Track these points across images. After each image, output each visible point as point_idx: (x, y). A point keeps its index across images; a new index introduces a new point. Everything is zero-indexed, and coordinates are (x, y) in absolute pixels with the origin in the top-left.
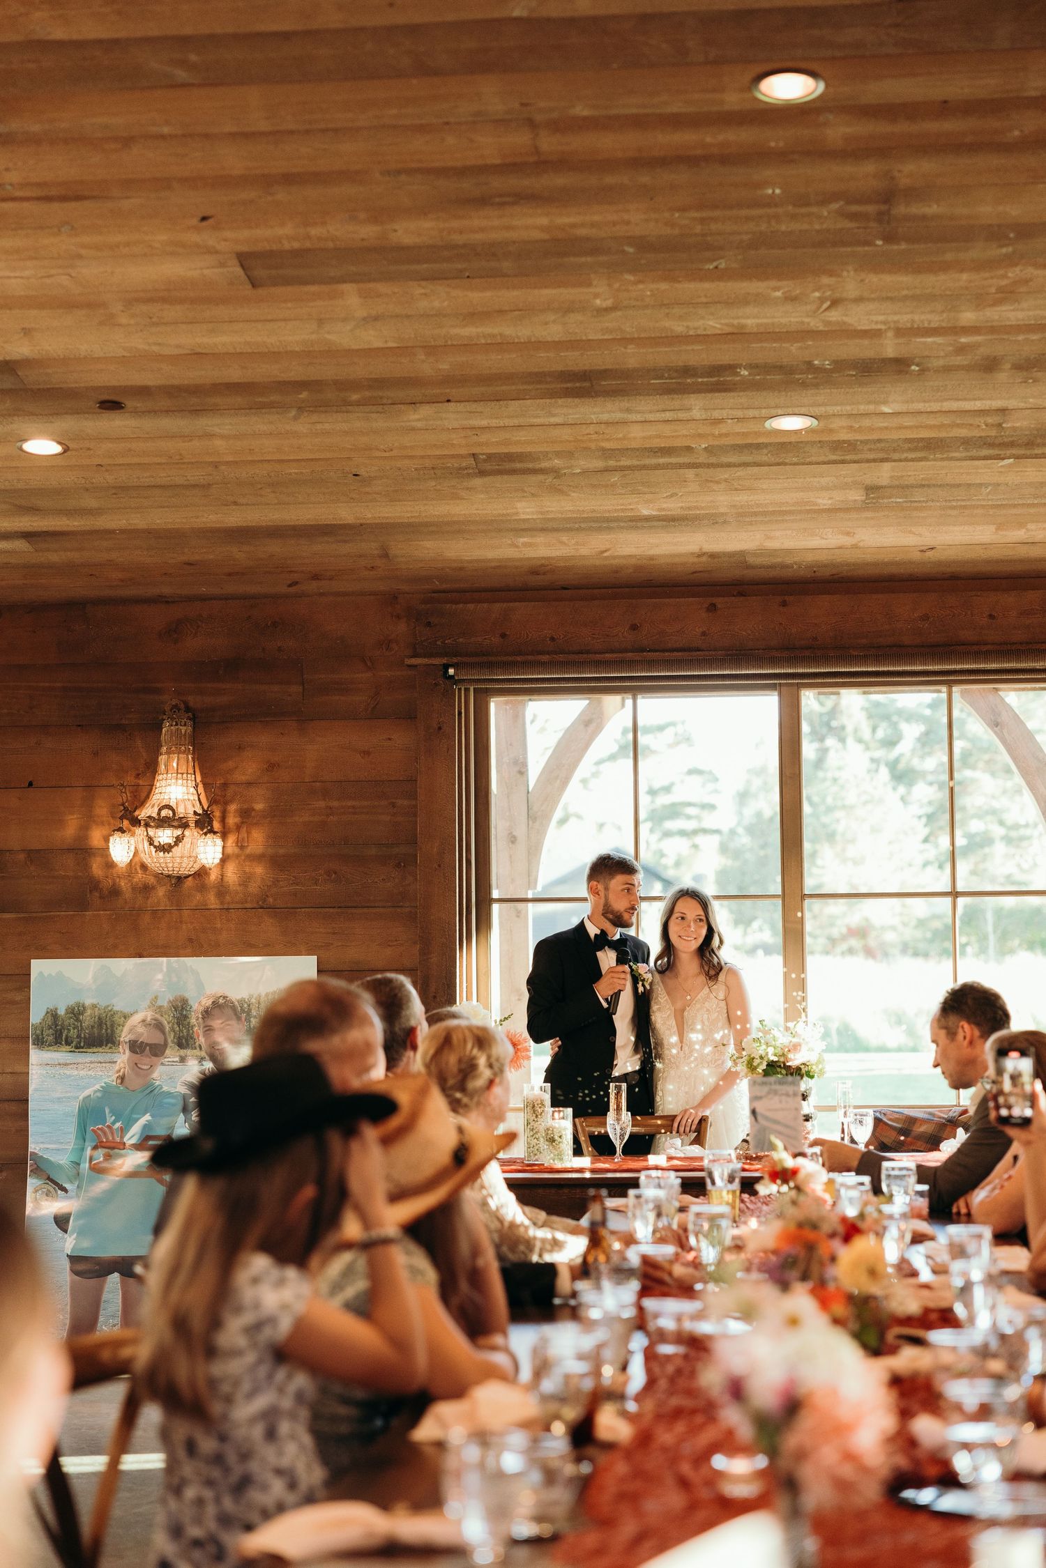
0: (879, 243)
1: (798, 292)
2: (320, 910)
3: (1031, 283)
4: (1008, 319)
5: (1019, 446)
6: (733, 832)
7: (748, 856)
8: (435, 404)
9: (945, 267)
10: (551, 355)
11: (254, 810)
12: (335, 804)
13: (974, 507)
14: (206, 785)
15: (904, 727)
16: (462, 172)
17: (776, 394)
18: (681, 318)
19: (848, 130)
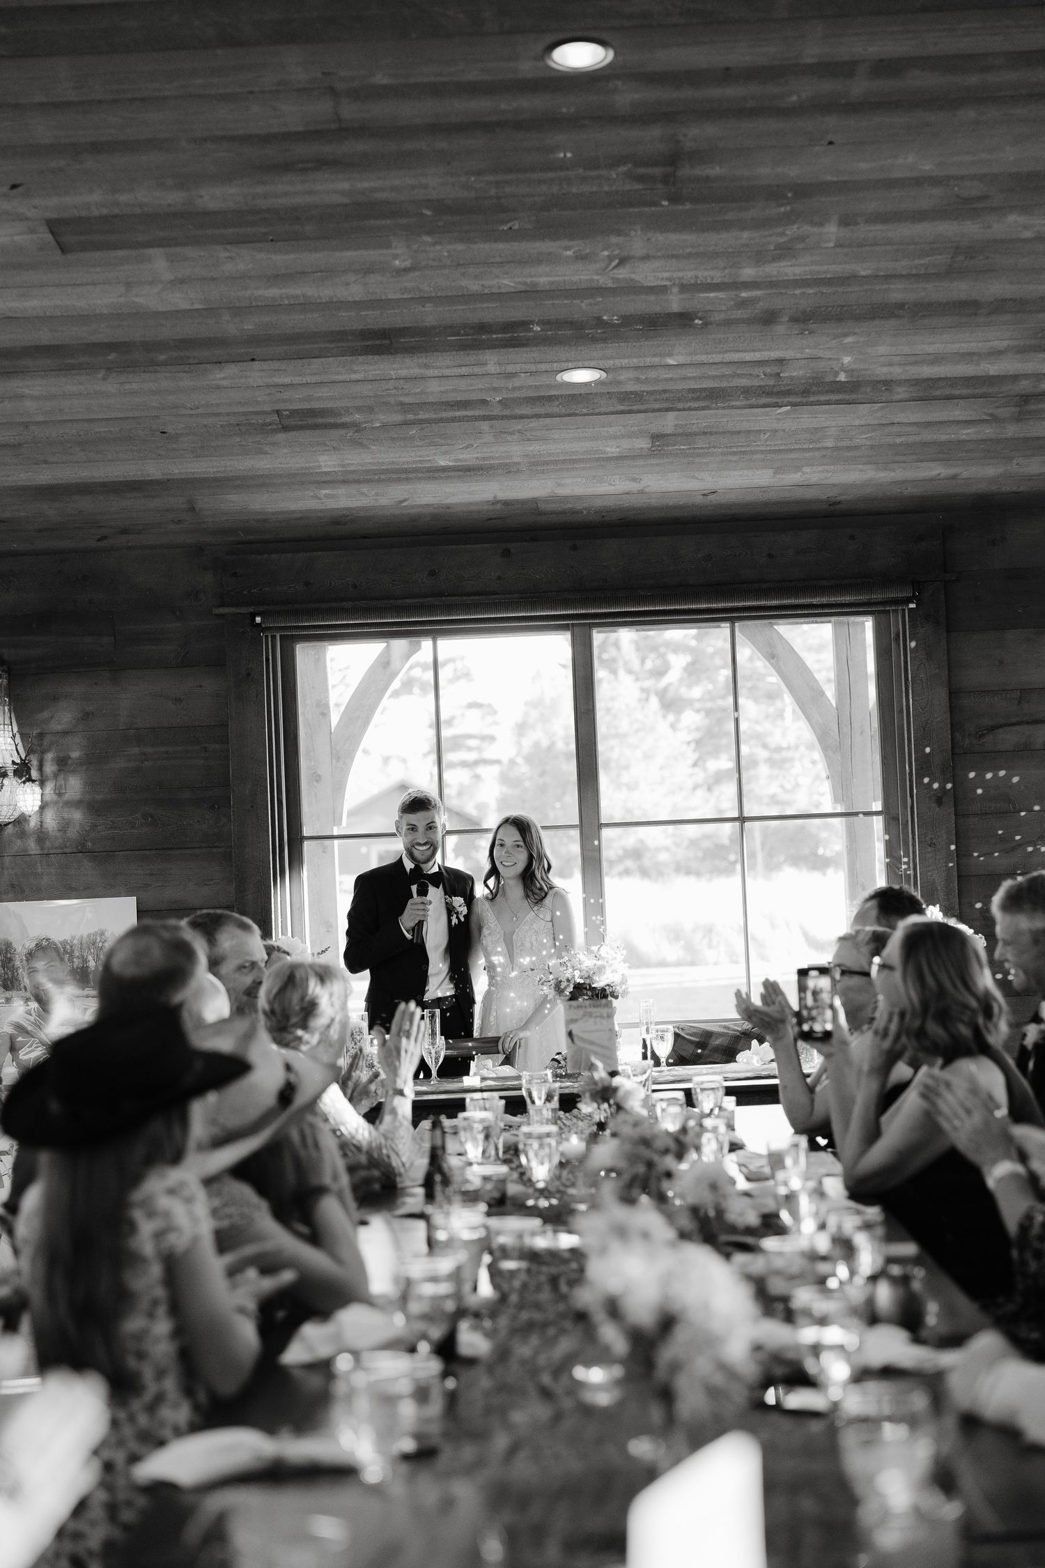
0: (665, 203)
1: (588, 251)
2: (137, 853)
3: (807, 240)
4: (786, 275)
5: (796, 394)
6: (512, 762)
7: (527, 784)
8: (241, 364)
9: (727, 226)
10: (353, 314)
11: (70, 758)
12: (149, 750)
13: (752, 452)
14: (23, 736)
15: (672, 658)
16: (266, 139)
17: (567, 348)
18: (476, 277)
19: (637, 96)
